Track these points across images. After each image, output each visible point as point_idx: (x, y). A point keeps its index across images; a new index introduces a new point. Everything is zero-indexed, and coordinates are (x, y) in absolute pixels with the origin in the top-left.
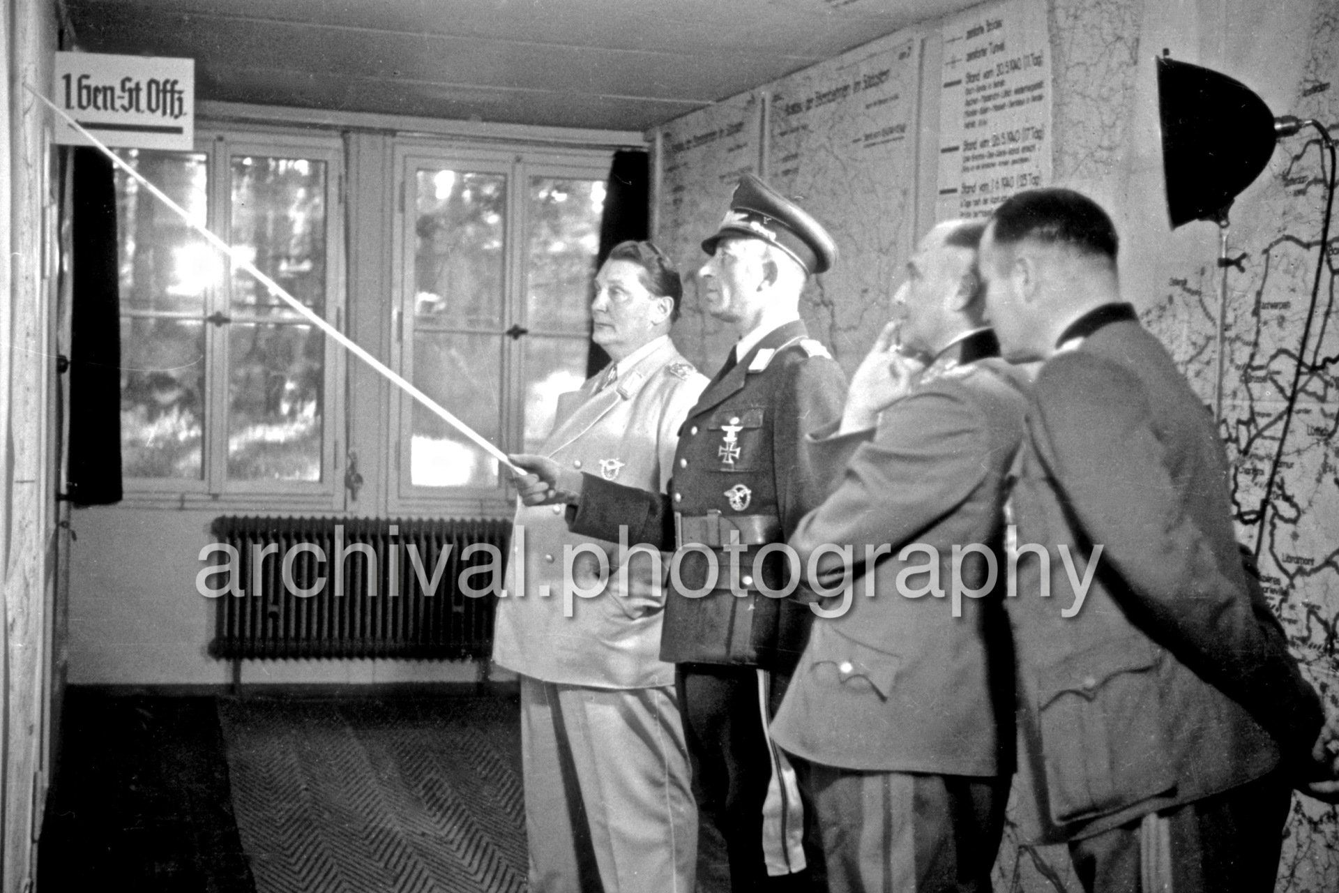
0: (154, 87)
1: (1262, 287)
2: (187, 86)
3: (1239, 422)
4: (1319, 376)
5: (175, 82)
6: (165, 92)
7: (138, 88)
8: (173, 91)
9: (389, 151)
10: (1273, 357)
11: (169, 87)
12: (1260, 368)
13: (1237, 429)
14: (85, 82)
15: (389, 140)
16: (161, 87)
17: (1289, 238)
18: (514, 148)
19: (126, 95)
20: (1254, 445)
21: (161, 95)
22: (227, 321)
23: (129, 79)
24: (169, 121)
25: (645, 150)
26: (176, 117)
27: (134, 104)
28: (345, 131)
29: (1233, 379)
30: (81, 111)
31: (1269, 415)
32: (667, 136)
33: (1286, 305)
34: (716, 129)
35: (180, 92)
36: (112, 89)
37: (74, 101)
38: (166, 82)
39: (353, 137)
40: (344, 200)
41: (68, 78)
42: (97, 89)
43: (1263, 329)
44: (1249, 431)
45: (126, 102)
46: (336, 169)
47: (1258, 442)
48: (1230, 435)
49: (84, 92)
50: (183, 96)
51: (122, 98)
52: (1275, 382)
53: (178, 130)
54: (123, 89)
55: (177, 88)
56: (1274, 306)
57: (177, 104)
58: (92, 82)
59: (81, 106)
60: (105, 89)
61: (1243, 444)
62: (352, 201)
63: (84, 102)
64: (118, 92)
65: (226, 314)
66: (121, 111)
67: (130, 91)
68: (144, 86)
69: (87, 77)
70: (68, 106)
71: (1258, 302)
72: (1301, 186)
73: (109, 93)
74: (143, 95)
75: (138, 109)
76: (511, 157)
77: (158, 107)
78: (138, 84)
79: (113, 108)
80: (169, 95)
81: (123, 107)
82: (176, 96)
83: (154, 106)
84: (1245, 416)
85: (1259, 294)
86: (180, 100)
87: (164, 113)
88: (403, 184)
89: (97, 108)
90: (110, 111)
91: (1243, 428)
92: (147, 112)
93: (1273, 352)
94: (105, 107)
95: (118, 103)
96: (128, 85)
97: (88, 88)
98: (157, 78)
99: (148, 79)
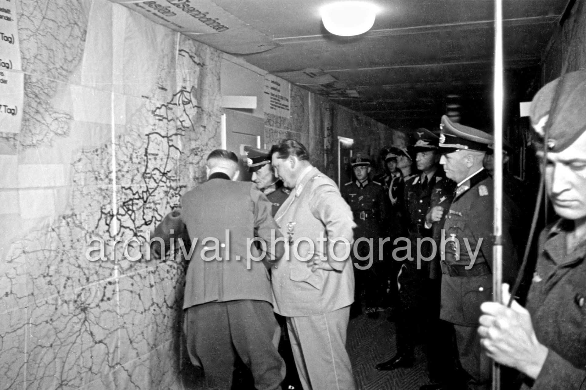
1: (148, 147)
3: (143, 192)
4: (165, 176)
10: (153, 170)
12: (149, 173)
13: (143, 194)
17: (157, 133)
20: (149, 199)
29: (138, 178)
31: (153, 188)
33: (157, 155)
43: (149, 161)
44: (147, 194)
47: (150, 197)
48: (140, 196)
52: (153, 178)
56: (153, 155)
61: (145, 199)
71: (146, 152)
72: (161, 118)
84: (145, 190)
85: (146, 149)
91: (145, 194)
93: (153, 169)
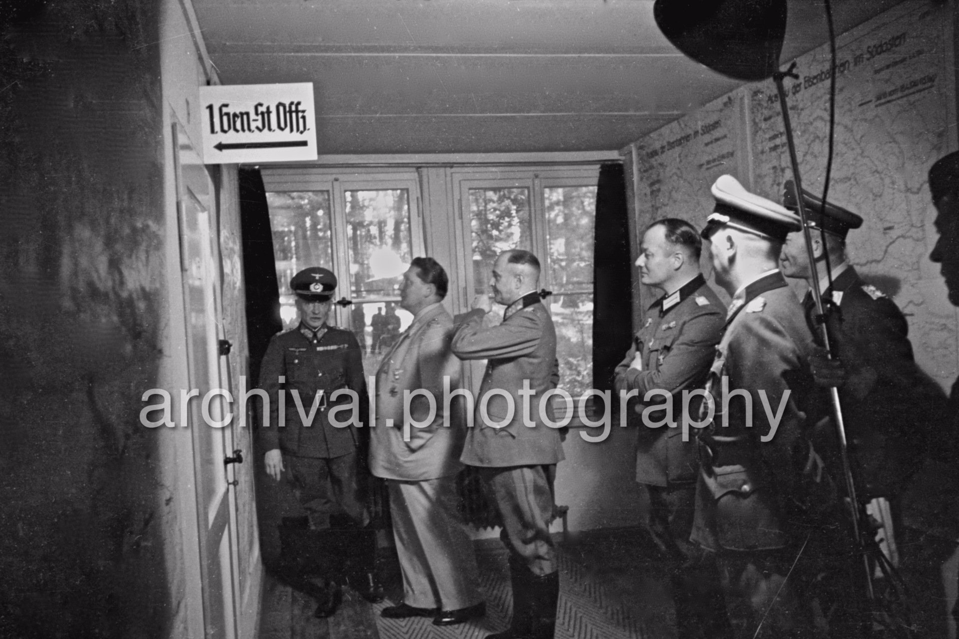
0: (281, 109)
2: (309, 107)
5: (299, 103)
6: (291, 112)
7: (269, 112)
8: (297, 111)
9: (449, 179)
11: (293, 108)
14: (225, 110)
15: (449, 170)
16: (287, 109)
18: (533, 168)
19: (260, 117)
21: (288, 115)
22: (350, 303)
23: (261, 105)
24: (296, 137)
25: (621, 162)
26: (302, 133)
27: (266, 125)
28: (418, 167)
30: (223, 134)
32: (641, 148)
34: (691, 132)
35: (303, 111)
36: (247, 114)
37: (217, 127)
38: (292, 103)
39: (424, 171)
40: (421, 214)
41: (210, 107)
42: (235, 115)
45: (260, 125)
46: (415, 193)
49: (225, 118)
50: (305, 114)
51: (256, 120)
53: (304, 143)
54: (257, 114)
55: (300, 108)
57: (301, 121)
58: (231, 110)
59: (223, 131)
60: (242, 114)
62: (427, 213)
63: (226, 127)
64: (253, 116)
65: (348, 299)
66: (257, 131)
67: (262, 113)
68: (273, 109)
69: (226, 106)
70: (213, 131)
73: (245, 117)
74: (273, 116)
75: (270, 129)
76: (531, 174)
77: (286, 125)
78: (268, 108)
79: (249, 129)
80: (294, 115)
81: (258, 128)
82: (300, 115)
83: (282, 125)
86: (304, 118)
87: (292, 130)
88: (460, 200)
89: (237, 131)
90: (247, 132)
92: (278, 131)
94: (243, 130)
95: (253, 125)
96: (260, 109)
97: (228, 114)
98: (283, 101)
99: (276, 103)
